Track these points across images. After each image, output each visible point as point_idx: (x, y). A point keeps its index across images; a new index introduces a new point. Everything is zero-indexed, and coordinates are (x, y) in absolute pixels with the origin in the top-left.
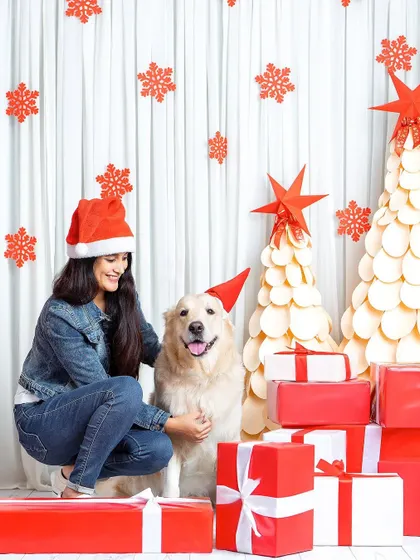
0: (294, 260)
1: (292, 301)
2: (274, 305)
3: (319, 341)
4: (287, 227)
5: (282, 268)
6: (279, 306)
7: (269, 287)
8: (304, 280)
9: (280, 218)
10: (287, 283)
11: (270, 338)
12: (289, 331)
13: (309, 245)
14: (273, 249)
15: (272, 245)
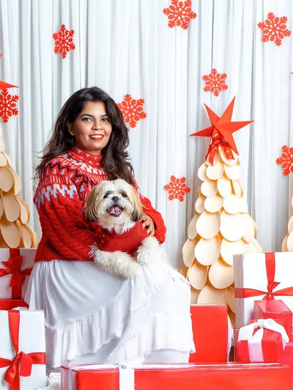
0: (225, 175)
1: (223, 209)
2: (208, 212)
3: (245, 241)
4: (220, 148)
5: (215, 182)
6: (211, 213)
7: (204, 197)
8: (233, 192)
9: (214, 141)
10: (218, 194)
11: (204, 239)
12: (219, 233)
13: (238, 163)
14: (207, 166)
15: (207, 162)
